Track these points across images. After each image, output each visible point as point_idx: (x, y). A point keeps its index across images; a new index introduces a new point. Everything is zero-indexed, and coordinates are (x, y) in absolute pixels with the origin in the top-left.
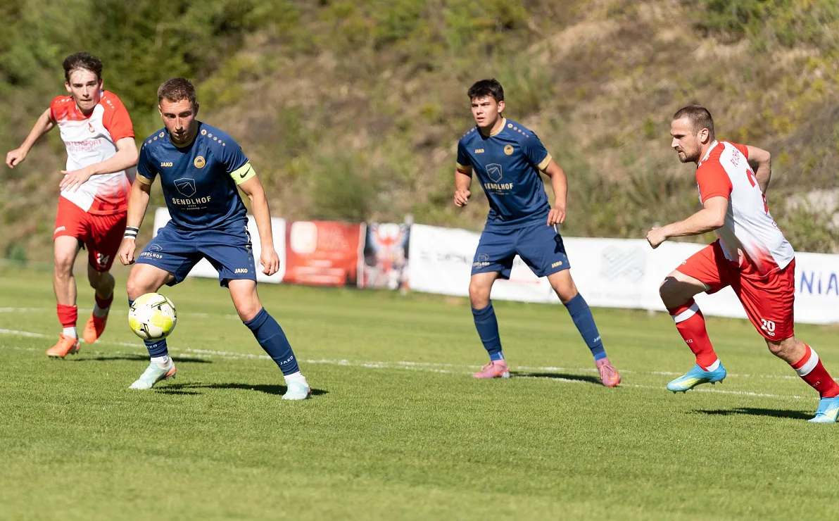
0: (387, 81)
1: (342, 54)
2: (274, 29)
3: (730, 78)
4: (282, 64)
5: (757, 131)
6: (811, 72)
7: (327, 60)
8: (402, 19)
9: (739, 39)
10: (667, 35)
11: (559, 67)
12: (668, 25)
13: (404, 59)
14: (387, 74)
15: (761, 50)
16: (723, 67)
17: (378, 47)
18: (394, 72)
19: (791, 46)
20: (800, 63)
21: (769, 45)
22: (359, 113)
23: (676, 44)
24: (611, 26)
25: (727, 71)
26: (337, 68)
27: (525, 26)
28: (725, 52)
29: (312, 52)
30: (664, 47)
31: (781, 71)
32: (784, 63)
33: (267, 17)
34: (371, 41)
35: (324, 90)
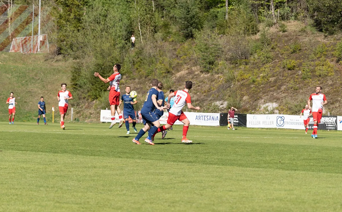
0: (146, 84)
1: (139, 79)
2: (127, 75)
3: (206, 81)
4: (129, 81)
5: (209, 90)
6: (220, 79)
7: (137, 80)
8: (150, 72)
9: (209, 73)
10: (196, 73)
11: (177, 80)
12: (197, 71)
13: (150, 79)
14: (147, 82)
15: (212, 75)
16: (205, 78)
17: (146, 78)
18: (148, 82)
19: (218, 74)
20: (219, 77)
21: (214, 74)
22: (141, 90)
23: (198, 74)
24: (187, 71)
25: (206, 79)
26: (138, 82)
27: (172, 72)
28: (206, 76)
29: (134, 79)
30: (195, 75)
31: (215, 79)
32: (216, 77)
33: (126, 73)
34: (144, 76)
35: (135, 86)
